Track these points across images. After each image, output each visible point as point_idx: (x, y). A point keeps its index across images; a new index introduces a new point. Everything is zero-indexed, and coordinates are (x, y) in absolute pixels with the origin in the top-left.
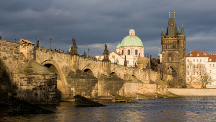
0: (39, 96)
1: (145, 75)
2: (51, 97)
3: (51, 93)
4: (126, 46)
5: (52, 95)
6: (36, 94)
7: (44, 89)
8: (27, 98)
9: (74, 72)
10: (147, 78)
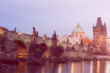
0: (8, 57)
1: (80, 48)
2: (14, 57)
3: (15, 55)
4: (75, 32)
5: (15, 56)
6: (7, 56)
7: (11, 53)
8: (2, 58)
9: (33, 45)
10: (81, 49)
